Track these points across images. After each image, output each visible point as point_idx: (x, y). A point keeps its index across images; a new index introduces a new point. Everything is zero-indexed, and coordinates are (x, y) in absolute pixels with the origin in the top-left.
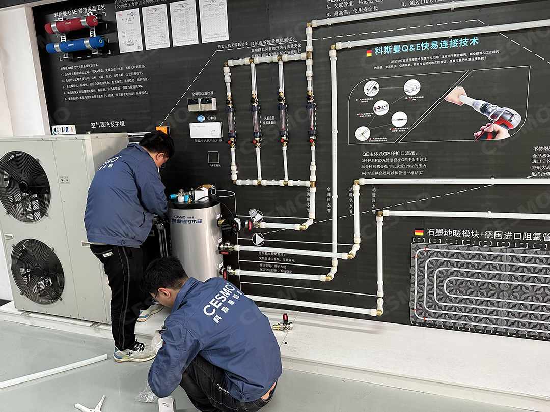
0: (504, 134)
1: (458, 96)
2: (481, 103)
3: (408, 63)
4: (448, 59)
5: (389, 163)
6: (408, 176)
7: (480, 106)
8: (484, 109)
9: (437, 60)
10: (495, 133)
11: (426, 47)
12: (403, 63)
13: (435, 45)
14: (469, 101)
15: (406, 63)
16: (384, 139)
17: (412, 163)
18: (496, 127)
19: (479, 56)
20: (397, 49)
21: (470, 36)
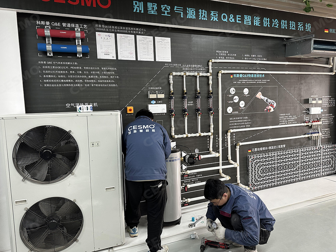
0: (272, 110)
1: (259, 95)
2: (266, 98)
3: (245, 81)
4: (256, 81)
5: (239, 122)
6: (245, 128)
7: (266, 100)
8: (267, 101)
9: (253, 81)
10: (270, 109)
11: (250, 76)
12: (243, 81)
13: (252, 76)
14: (263, 97)
15: (244, 81)
16: (237, 112)
17: (246, 122)
18: (270, 107)
19: (264, 81)
20: (241, 76)
21: (262, 74)
